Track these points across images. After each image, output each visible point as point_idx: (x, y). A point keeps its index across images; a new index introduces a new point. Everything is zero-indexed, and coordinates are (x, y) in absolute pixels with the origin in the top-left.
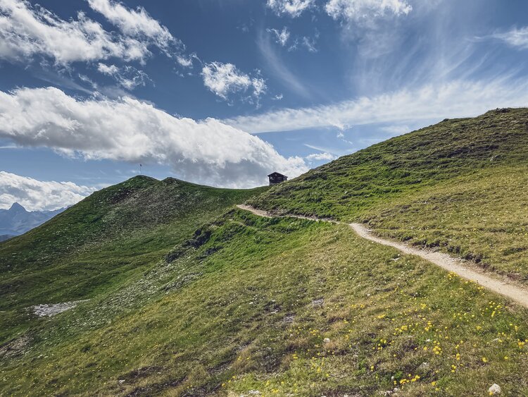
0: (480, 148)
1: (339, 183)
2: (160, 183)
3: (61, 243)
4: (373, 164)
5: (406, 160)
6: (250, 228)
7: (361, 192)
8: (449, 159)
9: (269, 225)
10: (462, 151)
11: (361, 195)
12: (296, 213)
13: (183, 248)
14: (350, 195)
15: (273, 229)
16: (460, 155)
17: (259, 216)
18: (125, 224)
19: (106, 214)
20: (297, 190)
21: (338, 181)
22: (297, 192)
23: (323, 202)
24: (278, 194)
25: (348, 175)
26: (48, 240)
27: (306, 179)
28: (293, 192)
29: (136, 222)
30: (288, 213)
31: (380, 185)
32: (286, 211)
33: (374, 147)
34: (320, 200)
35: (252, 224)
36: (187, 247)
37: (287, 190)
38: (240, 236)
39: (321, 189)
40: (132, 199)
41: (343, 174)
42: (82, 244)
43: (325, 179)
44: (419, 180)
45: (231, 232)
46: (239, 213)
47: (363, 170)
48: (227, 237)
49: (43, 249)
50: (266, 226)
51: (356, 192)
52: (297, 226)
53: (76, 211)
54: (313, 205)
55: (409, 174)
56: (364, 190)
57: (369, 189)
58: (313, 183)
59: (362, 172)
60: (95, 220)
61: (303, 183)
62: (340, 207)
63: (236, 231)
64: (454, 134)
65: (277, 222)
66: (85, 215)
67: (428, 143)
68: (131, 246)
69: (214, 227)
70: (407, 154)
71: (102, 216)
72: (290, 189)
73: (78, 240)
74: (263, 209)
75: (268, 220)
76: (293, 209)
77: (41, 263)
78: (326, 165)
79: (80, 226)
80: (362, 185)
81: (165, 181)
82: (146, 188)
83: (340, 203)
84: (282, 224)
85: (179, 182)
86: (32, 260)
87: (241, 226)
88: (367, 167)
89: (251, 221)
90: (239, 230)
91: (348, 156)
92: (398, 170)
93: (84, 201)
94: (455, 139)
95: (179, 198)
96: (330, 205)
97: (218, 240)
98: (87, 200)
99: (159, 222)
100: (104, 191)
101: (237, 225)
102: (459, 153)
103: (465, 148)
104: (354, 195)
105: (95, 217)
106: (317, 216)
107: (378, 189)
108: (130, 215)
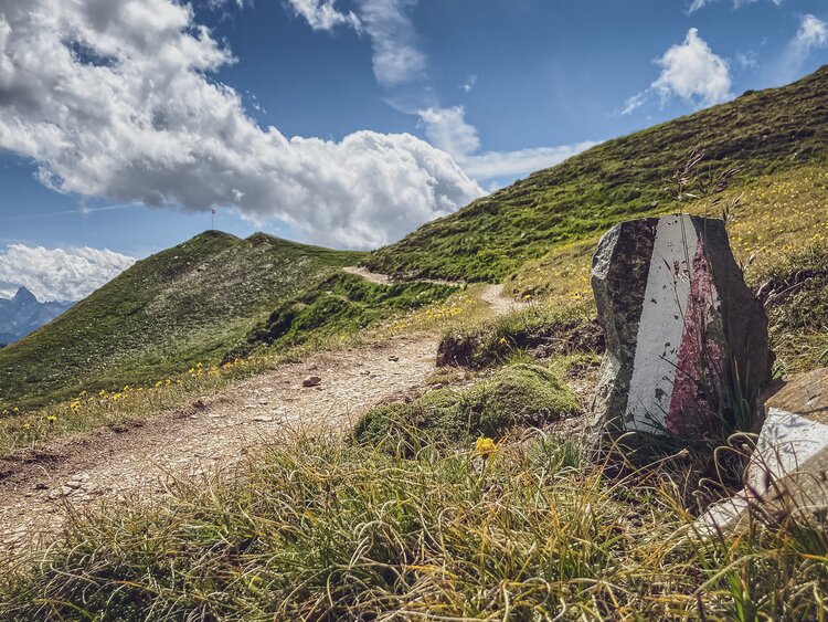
0: (779, 136)
1: (516, 220)
2: (243, 243)
3: (79, 351)
4: (583, 181)
5: (639, 170)
6: (354, 304)
7: (547, 232)
8: (717, 162)
9: (385, 297)
10: (742, 146)
11: (547, 237)
12: (433, 275)
13: (249, 345)
14: (530, 239)
15: (391, 304)
16: (738, 154)
17: (373, 284)
18: (180, 318)
19: (151, 299)
20: (444, 236)
21: (516, 216)
22: (443, 240)
23: (480, 253)
24: (413, 244)
25: (535, 205)
26: (61, 346)
27: (463, 216)
28: (434, 240)
29: (197, 315)
30: (420, 276)
31: (584, 217)
32: (417, 272)
33: (593, 152)
34: (475, 251)
35: (359, 298)
36: (256, 343)
37: (427, 237)
38: (337, 319)
39: (483, 231)
40: (195, 274)
41: (527, 203)
42: (112, 351)
43: (494, 213)
44: (654, 204)
45: (324, 313)
46: (343, 281)
47: (563, 192)
48: (317, 322)
49: (53, 361)
50: (381, 300)
51: (539, 233)
52: (429, 296)
53: (107, 295)
54: (462, 260)
55: (638, 195)
56: (556, 229)
57: (565, 225)
58: (473, 222)
59: (561, 196)
60: (134, 312)
61: (456, 222)
62: (506, 261)
63: (333, 311)
64: (740, 116)
65: (399, 293)
66: (119, 302)
67: (690, 135)
68: (186, 357)
69: (301, 306)
70: (647, 159)
71: (144, 305)
72: (432, 235)
73: (105, 347)
74: (383, 271)
75: (385, 291)
76: (430, 269)
77: (47, 384)
78: (504, 190)
79: (111, 321)
80: (553, 221)
81: (250, 239)
82: (218, 252)
83: (508, 254)
84: (405, 296)
85: (272, 240)
86: (33, 380)
87: (342, 302)
88: (571, 188)
89: (358, 292)
90: (336, 309)
91: (546, 171)
92: (621, 189)
93: (120, 278)
94: (740, 125)
95: (271, 270)
96: (491, 258)
97: (303, 327)
98: (124, 275)
99: (235, 314)
100: (152, 260)
101: (335, 300)
102: (737, 150)
103: (750, 139)
104: (536, 239)
105: (134, 305)
106: (465, 279)
107: (578, 225)
108: (187, 301)
